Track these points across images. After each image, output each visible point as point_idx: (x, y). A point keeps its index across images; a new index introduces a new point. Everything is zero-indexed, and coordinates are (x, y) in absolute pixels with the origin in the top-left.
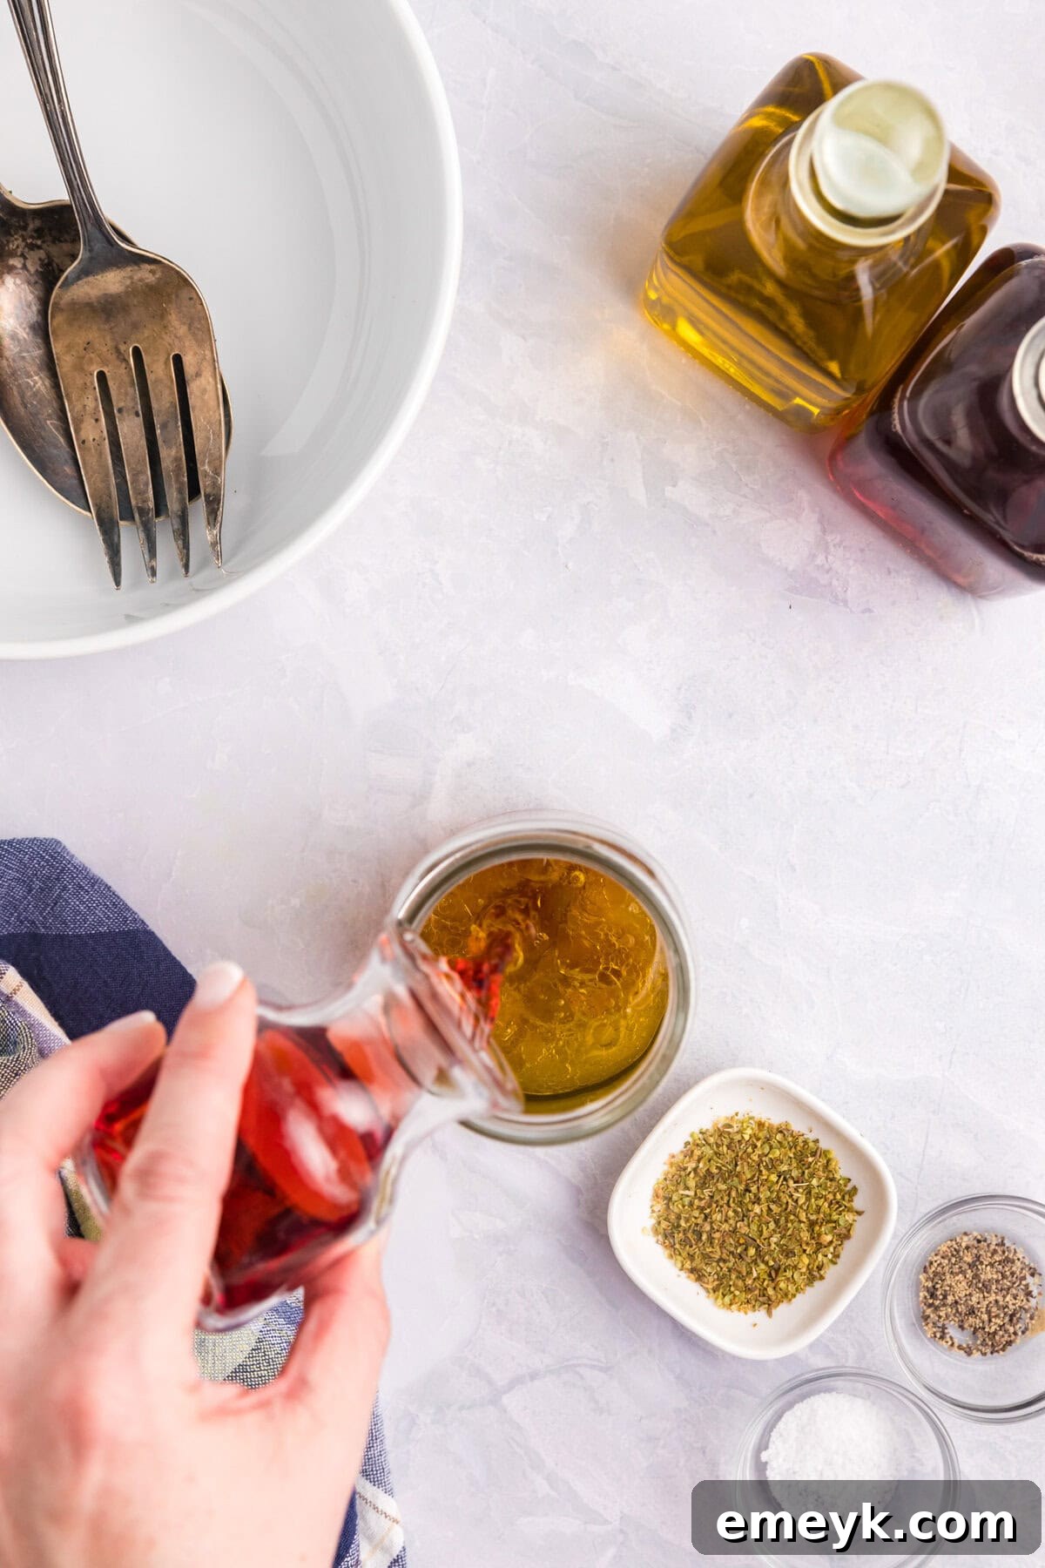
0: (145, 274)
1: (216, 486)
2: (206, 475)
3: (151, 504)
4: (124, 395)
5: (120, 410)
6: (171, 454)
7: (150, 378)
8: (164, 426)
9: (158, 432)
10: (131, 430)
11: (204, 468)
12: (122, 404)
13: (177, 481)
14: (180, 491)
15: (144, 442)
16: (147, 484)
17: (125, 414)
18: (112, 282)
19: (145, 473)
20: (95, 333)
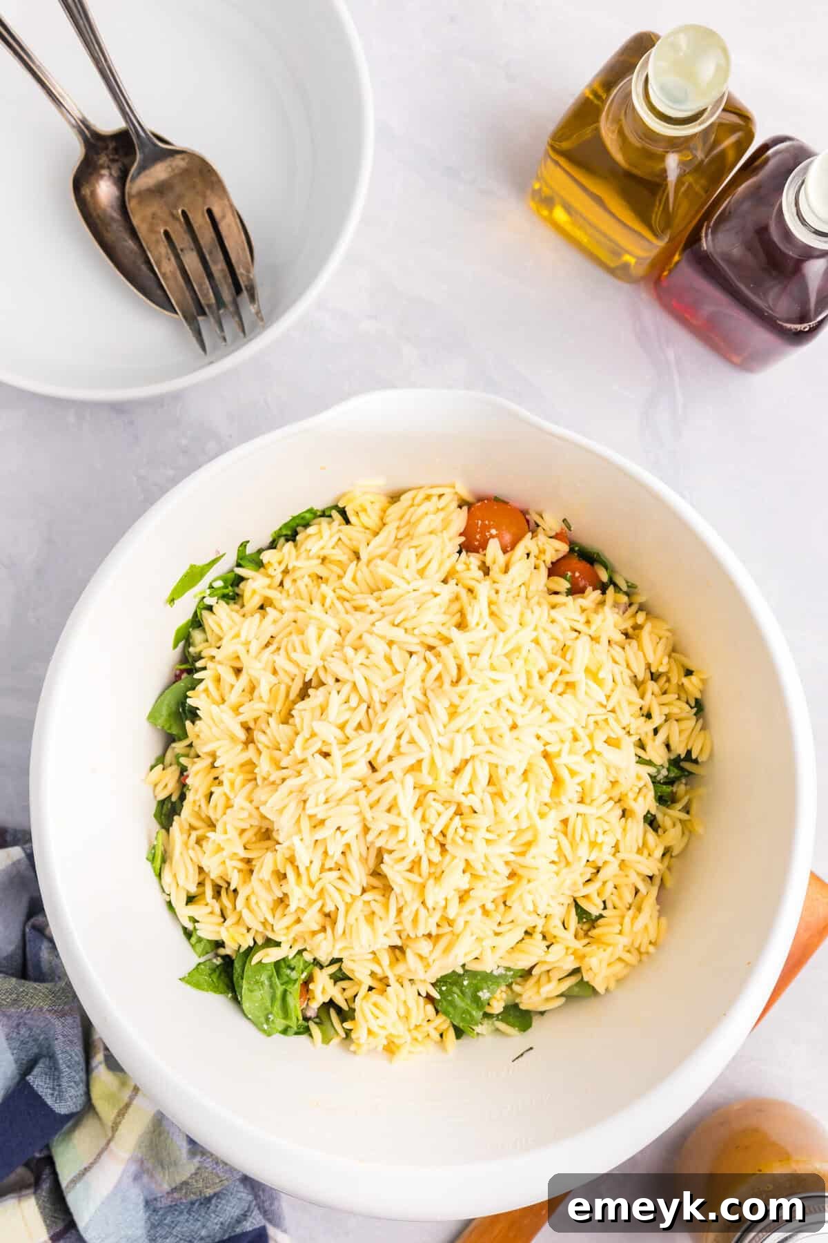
0: (179, 162)
1: (250, 280)
2: (242, 274)
3: (213, 301)
4: (182, 240)
5: (182, 250)
6: (218, 268)
7: (195, 226)
8: (210, 253)
9: (208, 257)
10: (191, 261)
11: (240, 271)
12: (182, 246)
13: (226, 282)
14: (229, 288)
15: (200, 266)
16: (208, 289)
17: (185, 252)
18: (160, 172)
19: (205, 283)
20: (155, 207)
